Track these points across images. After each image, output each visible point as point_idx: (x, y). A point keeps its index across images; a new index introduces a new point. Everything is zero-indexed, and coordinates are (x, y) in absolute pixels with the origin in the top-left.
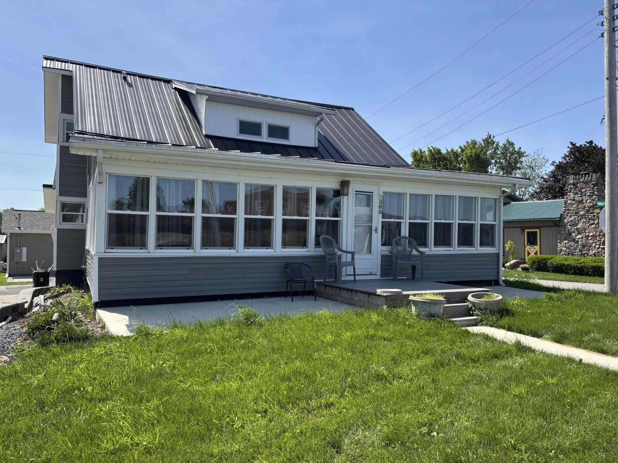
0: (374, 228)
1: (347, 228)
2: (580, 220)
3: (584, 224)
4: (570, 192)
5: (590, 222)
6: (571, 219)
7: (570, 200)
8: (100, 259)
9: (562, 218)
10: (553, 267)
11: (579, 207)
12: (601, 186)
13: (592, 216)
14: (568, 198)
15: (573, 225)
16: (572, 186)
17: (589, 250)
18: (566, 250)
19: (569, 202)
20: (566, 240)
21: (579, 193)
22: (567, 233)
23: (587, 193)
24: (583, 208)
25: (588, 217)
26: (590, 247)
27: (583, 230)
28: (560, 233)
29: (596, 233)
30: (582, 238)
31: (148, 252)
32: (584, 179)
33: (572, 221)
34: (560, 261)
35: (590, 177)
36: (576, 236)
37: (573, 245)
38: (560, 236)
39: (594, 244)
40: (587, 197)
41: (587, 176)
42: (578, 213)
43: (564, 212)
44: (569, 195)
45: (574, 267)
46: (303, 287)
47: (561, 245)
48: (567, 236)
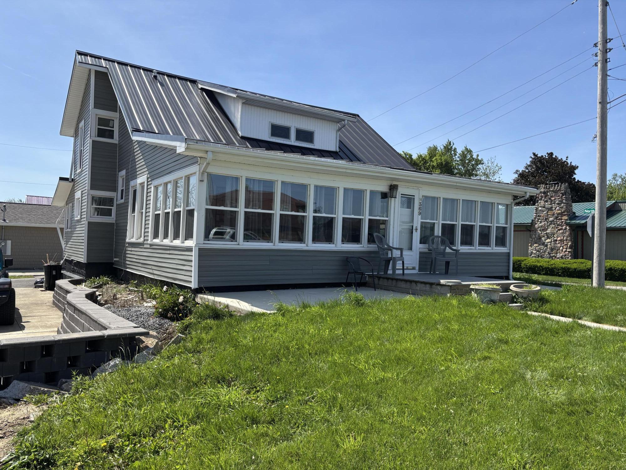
0: (414, 228)
1: (393, 227)
2: (549, 225)
3: (553, 229)
4: (541, 199)
5: (558, 227)
6: (541, 224)
7: (541, 207)
8: (200, 250)
9: (533, 223)
10: (527, 268)
11: (549, 213)
12: (568, 195)
13: (560, 222)
14: (539, 205)
15: (543, 230)
16: (543, 195)
17: (557, 254)
18: (536, 253)
19: (540, 208)
20: (536, 243)
21: (549, 201)
22: (537, 237)
23: (557, 201)
24: (553, 215)
25: (557, 223)
26: (558, 250)
27: (552, 235)
28: (531, 237)
29: (563, 238)
30: (551, 242)
31: (238, 244)
32: (554, 189)
33: (542, 226)
34: (533, 262)
35: (559, 186)
36: (545, 240)
37: (542, 248)
38: (531, 239)
39: (562, 247)
40: (556, 205)
41: (557, 185)
42: (547, 219)
43: (535, 218)
44: (540, 203)
45: (546, 268)
46: (360, 279)
47: (532, 248)
48: (537, 240)
